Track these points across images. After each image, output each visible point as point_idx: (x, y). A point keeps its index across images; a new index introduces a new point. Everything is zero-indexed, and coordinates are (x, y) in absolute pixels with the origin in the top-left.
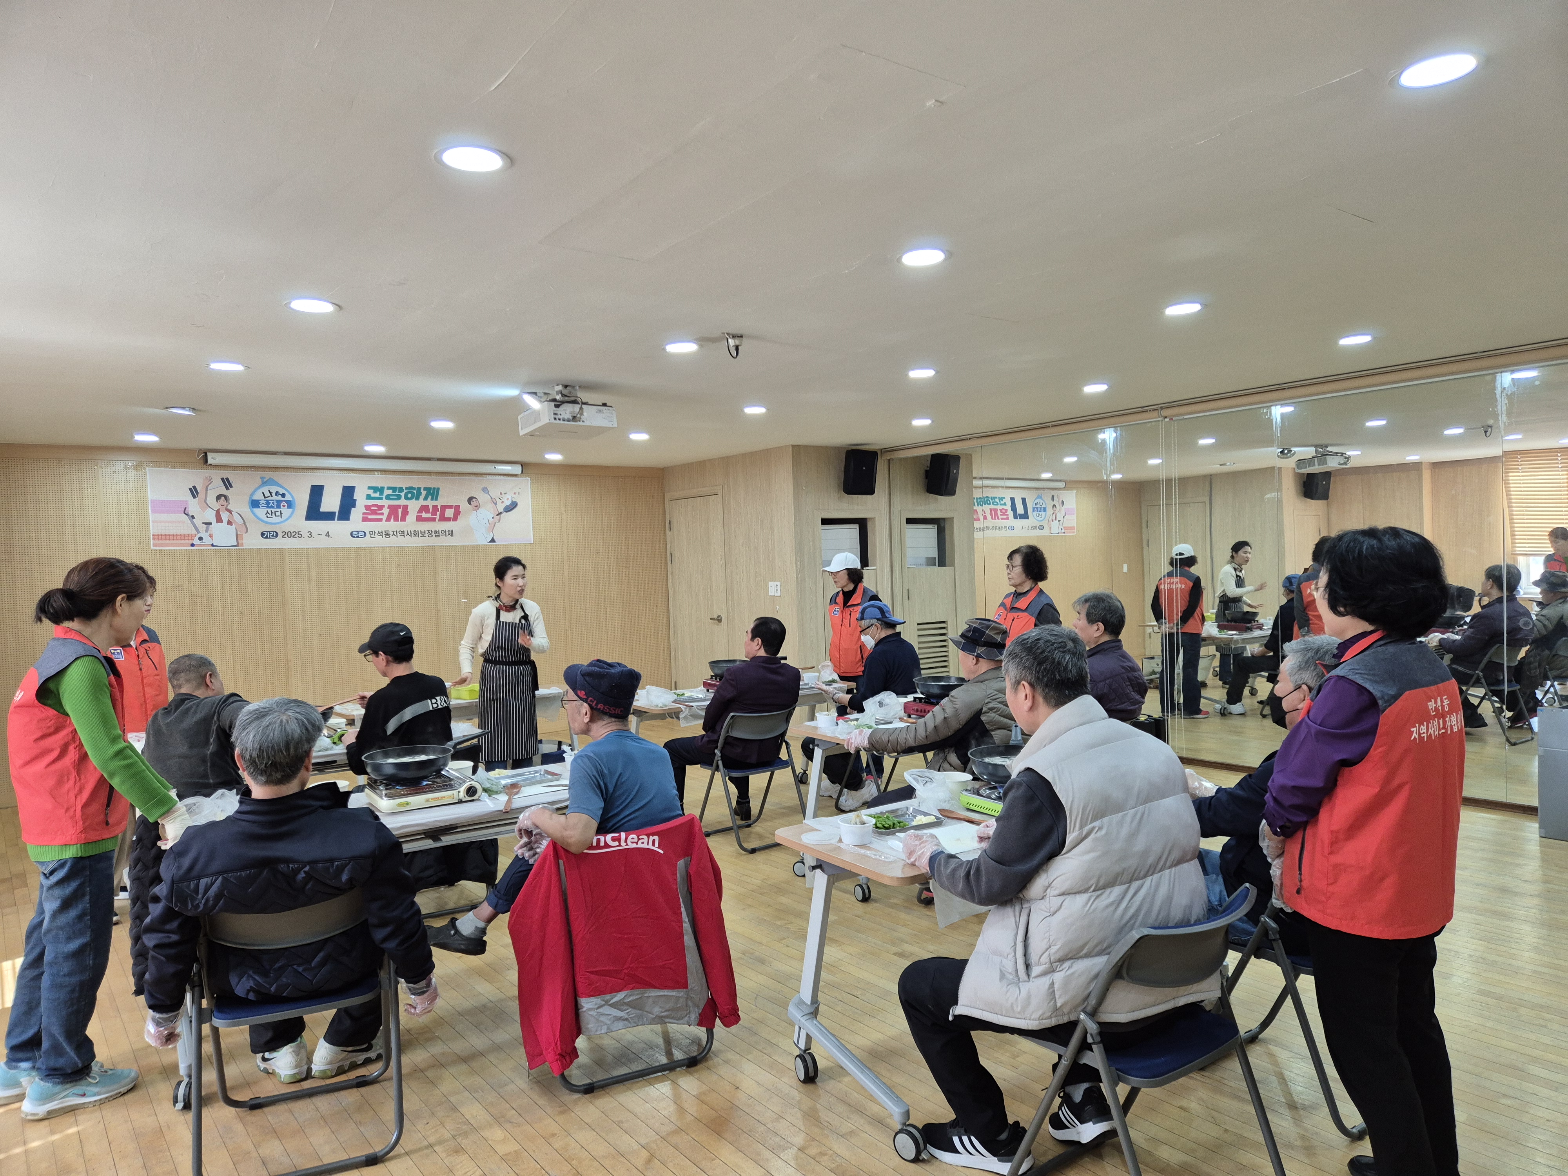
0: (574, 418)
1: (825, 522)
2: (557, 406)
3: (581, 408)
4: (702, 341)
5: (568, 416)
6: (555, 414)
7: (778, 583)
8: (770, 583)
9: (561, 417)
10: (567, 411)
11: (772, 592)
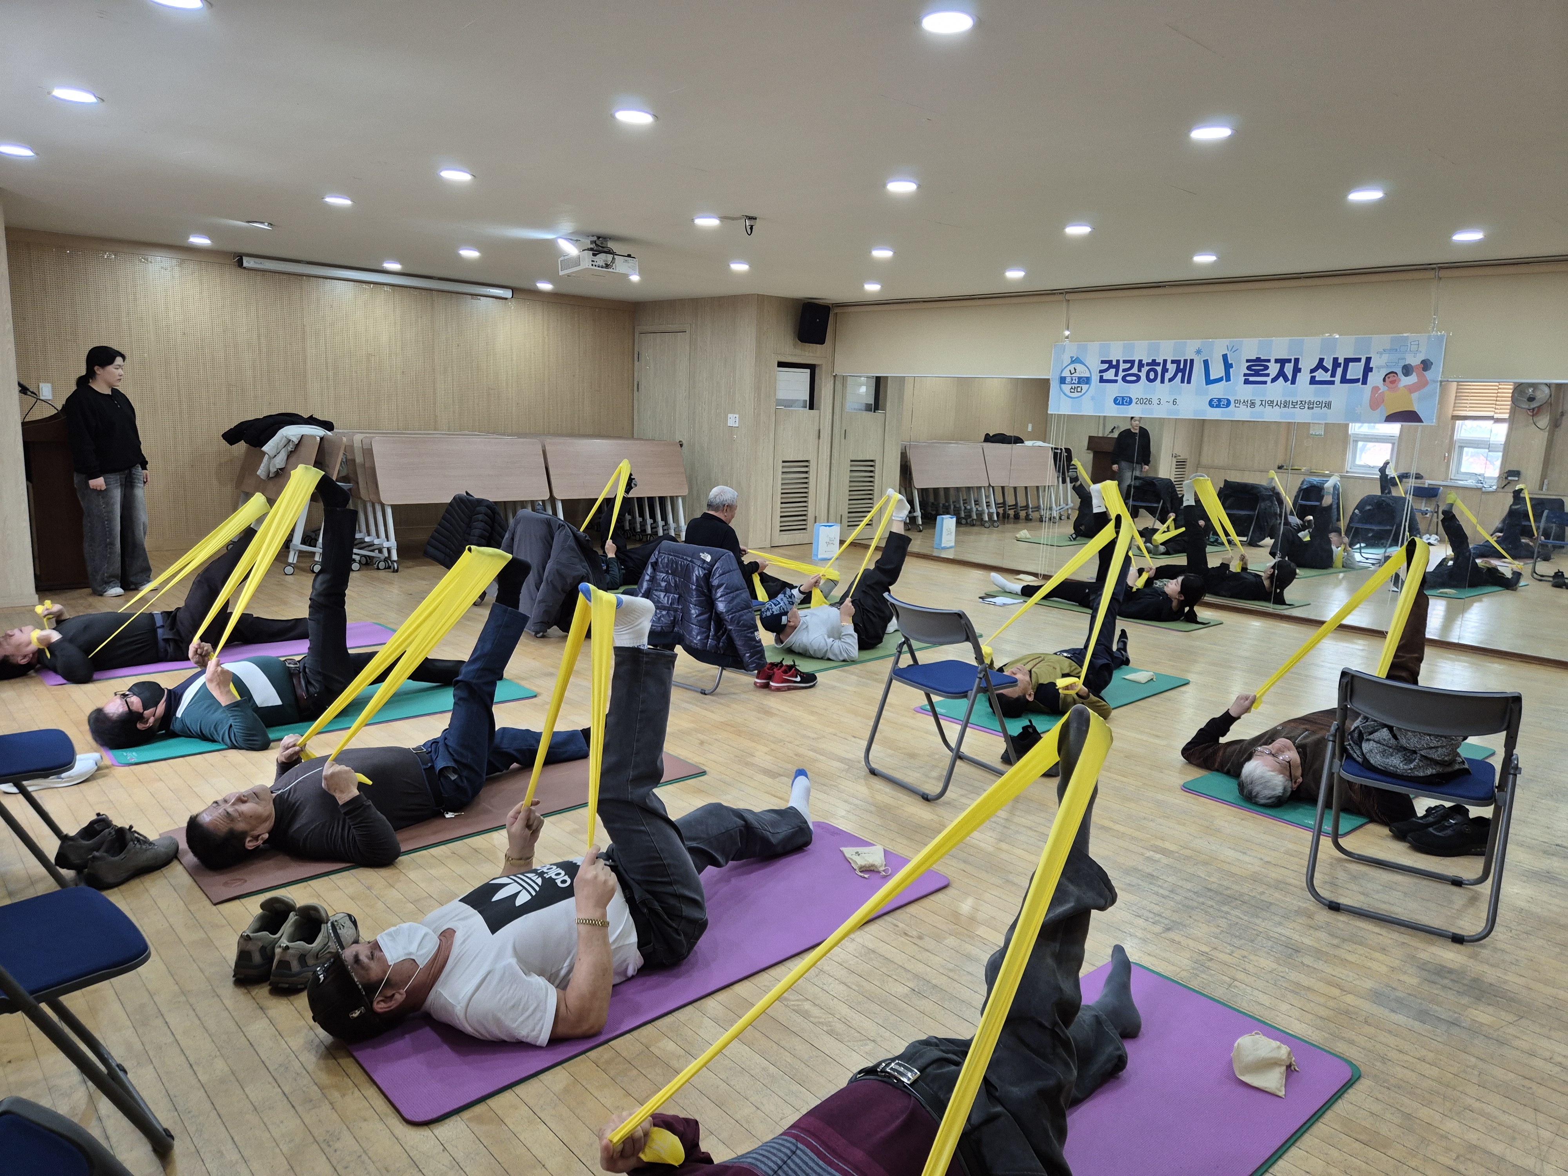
0: (607, 266)
1: (781, 364)
2: (594, 255)
3: (613, 258)
4: (723, 218)
5: (602, 263)
6: (593, 261)
7: (737, 416)
8: (730, 416)
9: (597, 264)
10: (601, 259)
11: (731, 423)
